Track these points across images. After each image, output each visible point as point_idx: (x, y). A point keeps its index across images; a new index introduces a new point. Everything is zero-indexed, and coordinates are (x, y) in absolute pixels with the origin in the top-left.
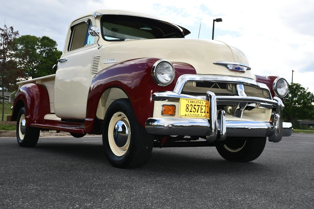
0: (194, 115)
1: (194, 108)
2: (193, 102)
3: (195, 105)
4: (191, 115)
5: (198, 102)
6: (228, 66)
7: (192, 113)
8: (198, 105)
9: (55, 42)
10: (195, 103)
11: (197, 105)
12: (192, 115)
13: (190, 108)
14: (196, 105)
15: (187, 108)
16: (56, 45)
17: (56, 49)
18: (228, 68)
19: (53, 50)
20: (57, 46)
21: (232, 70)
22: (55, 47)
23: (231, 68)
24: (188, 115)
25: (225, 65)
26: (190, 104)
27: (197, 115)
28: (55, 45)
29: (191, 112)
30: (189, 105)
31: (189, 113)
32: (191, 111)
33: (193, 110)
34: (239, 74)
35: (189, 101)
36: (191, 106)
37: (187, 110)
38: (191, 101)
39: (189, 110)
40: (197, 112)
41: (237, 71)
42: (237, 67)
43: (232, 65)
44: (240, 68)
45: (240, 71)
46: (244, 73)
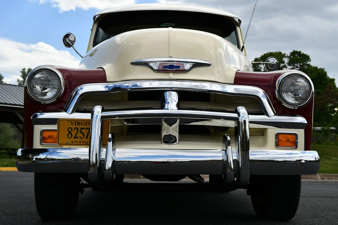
0: (82, 143)
1: (81, 132)
2: (80, 124)
3: (82, 128)
4: (76, 143)
5: (87, 123)
6: (151, 64)
7: (79, 139)
8: (87, 128)
10: (83, 124)
11: (85, 129)
12: (79, 143)
13: (74, 133)
14: (83, 128)
15: (70, 132)
17: (309, 65)
18: (152, 68)
19: (305, 67)
20: (310, 61)
21: (158, 71)
23: (156, 68)
24: (72, 143)
25: (146, 64)
26: (73, 127)
27: (86, 142)
28: (307, 60)
29: (77, 138)
31: (72, 139)
32: (75, 137)
33: (80, 135)
34: (172, 76)
35: (72, 123)
36: (76, 130)
37: (70, 136)
38: (75, 122)
39: (74, 136)
40: (87, 138)
41: (168, 71)
42: (168, 65)
43: (158, 63)
44: (175, 65)
45: (176, 70)
46: (186, 72)
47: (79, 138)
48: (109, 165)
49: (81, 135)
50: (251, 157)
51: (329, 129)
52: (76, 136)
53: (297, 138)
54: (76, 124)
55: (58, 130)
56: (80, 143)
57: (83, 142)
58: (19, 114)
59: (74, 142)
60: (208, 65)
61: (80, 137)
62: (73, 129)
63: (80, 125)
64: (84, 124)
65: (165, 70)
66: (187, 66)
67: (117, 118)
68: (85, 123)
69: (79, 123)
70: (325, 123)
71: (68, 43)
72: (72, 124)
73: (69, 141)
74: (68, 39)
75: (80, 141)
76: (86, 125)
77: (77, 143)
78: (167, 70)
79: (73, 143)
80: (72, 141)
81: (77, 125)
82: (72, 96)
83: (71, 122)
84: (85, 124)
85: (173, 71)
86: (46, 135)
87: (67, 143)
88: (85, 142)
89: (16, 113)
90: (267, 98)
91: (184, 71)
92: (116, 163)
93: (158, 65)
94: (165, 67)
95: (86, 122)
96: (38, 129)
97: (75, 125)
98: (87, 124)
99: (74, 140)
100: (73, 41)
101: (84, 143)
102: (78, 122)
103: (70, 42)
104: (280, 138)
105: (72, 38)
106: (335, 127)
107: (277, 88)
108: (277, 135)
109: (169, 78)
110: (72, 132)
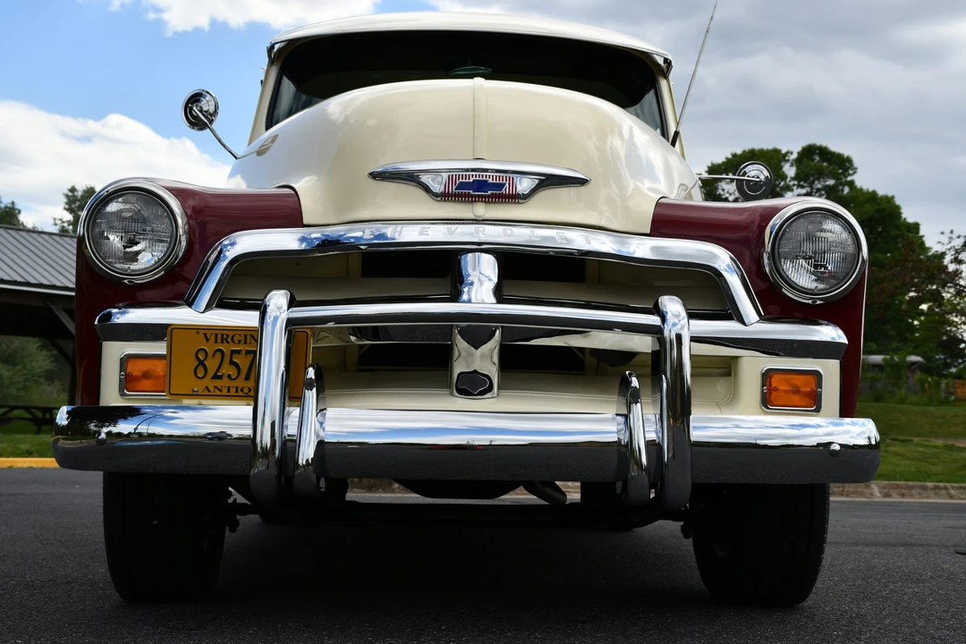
0: (233, 391)
1: (232, 362)
2: (229, 340)
3: (233, 352)
4: (218, 393)
5: (248, 337)
6: (425, 179)
7: (225, 382)
8: (248, 352)
9: (849, 160)
11: (244, 353)
12: (225, 392)
13: (212, 364)
14: (238, 352)
15: (201, 363)
16: (851, 172)
17: (851, 184)
18: (427, 189)
19: (843, 190)
20: (855, 173)
21: (445, 197)
22: (849, 178)
23: (437, 188)
24: (206, 392)
25: (411, 178)
26: (211, 348)
27: (246, 390)
28: (846, 170)
29: (221, 377)
30: (210, 354)
31: (208, 382)
32: (216, 377)
33: (227, 370)
34: (481, 210)
35: (208, 335)
36: (219, 355)
37: (201, 373)
38: (216, 335)
39: (211, 373)
40: (247, 378)
41: (472, 196)
42: (471, 180)
43: (445, 175)
44: (490, 181)
45: (492, 196)
46: (520, 201)
47: (225, 378)
48: (307, 452)
49: (233, 372)
50: (696, 435)
51: (904, 360)
52: (219, 374)
53: (819, 385)
54: (219, 340)
55: (168, 358)
56: (229, 391)
57: (237, 388)
58: (63, 313)
59: (212, 389)
60: (582, 182)
61: (229, 376)
62: (210, 353)
63: (228, 342)
64: (240, 341)
65: (462, 195)
66: (524, 185)
67: (331, 324)
68: (242, 338)
69: (225, 337)
70: (895, 345)
71: (197, 118)
72: (208, 340)
73: (199, 386)
74: (197, 106)
75: (229, 388)
76: (245, 342)
77: (221, 391)
78: (469, 195)
79: (209, 391)
80: (207, 387)
81: (222, 342)
82: (207, 262)
83: (205, 335)
84: (243, 342)
85: (485, 196)
86: (136, 368)
87: (193, 391)
88: (242, 390)
89: (54, 308)
90: (740, 274)
91: (516, 198)
92: (326, 447)
93: (444, 181)
94: (462, 186)
95: (246, 336)
96: (113, 352)
97: (216, 342)
98: (248, 342)
99: (211, 384)
100: (212, 112)
101: (241, 394)
102: (222, 335)
103: (203, 115)
104: (774, 384)
105: (207, 105)
106: (922, 357)
107: (768, 247)
108: (767, 376)
109: (473, 217)
110: (206, 363)
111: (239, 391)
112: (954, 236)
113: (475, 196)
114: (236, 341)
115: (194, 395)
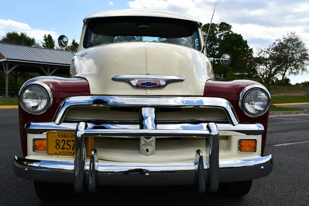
0: (68, 153)
1: (68, 144)
2: (67, 136)
3: (68, 141)
6: (131, 81)
7: (66, 150)
8: (73, 141)
11: (71, 141)
12: (66, 153)
13: (61, 144)
14: (70, 141)
15: (58, 144)
17: (232, 31)
18: (131, 84)
19: (229, 32)
21: (137, 87)
23: (134, 84)
24: (60, 153)
25: (127, 81)
26: (61, 139)
27: (73, 153)
29: (64, 149)
31: (60, 150)
32: (63, 149)
33: (66, 146)
35: (60, 135)
36: (63, 142)
37: (58, 147)
38: (62, 135)
39: (61, 147)
40: (73, 149)
41: (146, 87)
42: (146, 82)
43: (137, 80)
44: (152, 82)
45: (152, 87)
46: (162, 88)
47: (66, 149)
49: (68, 147)
51: (243, 74)
52: (64, 148)
53: (256, 144)
54: (63, 137)
55: (47, 139)
56: (67, 153)
57: (70, 152)
59: (61, 152)
60: (182, 81)
61: (67, 148)
62: (61, 141)
63: (66, 137)
64: (70, 137)
65: (142, 87)
66: (163, 83)
68: (71, 136)
69: (65, 135)
71: (61, 43)
72: (60, 137)
73: (58, 151)
74: (62, 40)
75: (67, 152)
76: (72, 137)
77: (65, 153)
78: (145, 87)
79: (61, 153)
80: (60, 152)
81: (64, 137)
82: (60, 106)
83: (59, 135)
84: (71, 137)
85: (150, 87)
86: (37, 143)
87: (55, 153)
88: (71, 153)
89: (40, 67)
91: (160, 87)
93: (137, 82)
94: (142, 84)
95: (72, 135)
96: (31, 137)
97: (62, 137)
98: (73, 137)
99: (62, 151)
100: (66, 41)
101: (71, 154)
102: (64, 135)
103: (64, 43)
104: (243, 144)
106: (248, 73)
108: (240, 141)
109: (146, 95)
110: (59, 144)
111: (70, 153)
112: (260, 49)
113: (147, 87)
114: (69, 137)
115: (56, 154)
